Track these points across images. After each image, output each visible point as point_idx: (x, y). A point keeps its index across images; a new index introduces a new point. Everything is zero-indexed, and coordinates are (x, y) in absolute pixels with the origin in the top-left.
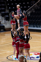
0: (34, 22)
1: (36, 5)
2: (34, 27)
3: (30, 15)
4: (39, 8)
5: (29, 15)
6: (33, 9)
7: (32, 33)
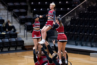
0: (77, 37)
1: (81, 6)
2: (76, 45)
3: (69, 24)
4: (86, 12)
5: (68, 22)
6: (75, 14)
7: (72, 56)
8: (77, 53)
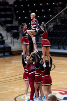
1: (63, 13)
2: (59, 49)
3: (52, 30)
6: (58, 20)
8: (60, 56)
